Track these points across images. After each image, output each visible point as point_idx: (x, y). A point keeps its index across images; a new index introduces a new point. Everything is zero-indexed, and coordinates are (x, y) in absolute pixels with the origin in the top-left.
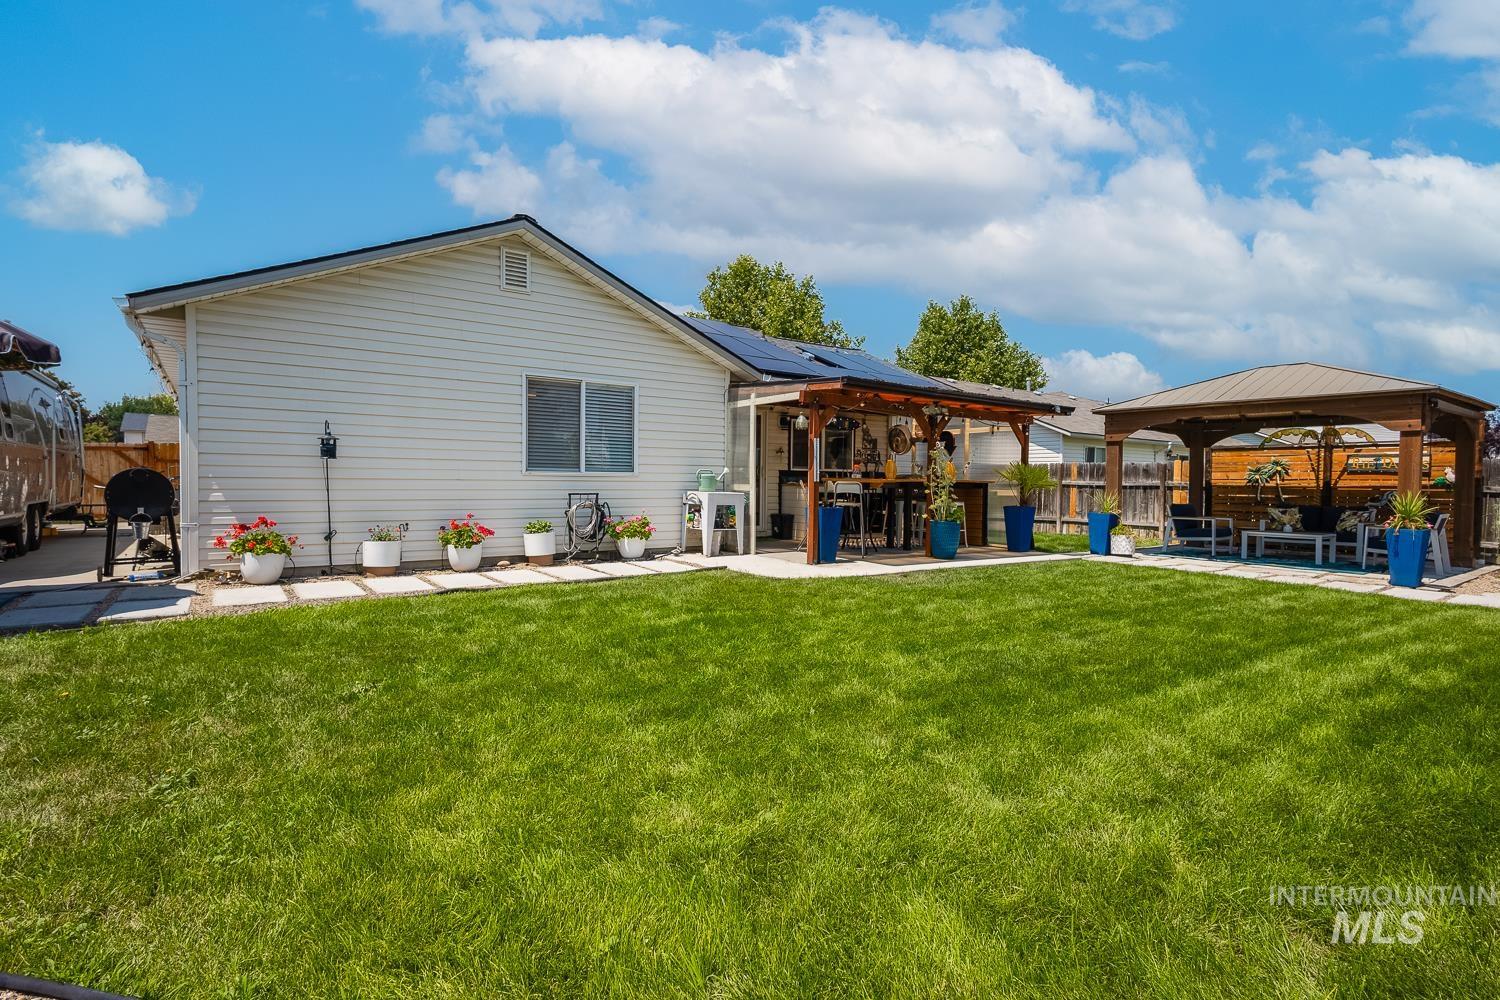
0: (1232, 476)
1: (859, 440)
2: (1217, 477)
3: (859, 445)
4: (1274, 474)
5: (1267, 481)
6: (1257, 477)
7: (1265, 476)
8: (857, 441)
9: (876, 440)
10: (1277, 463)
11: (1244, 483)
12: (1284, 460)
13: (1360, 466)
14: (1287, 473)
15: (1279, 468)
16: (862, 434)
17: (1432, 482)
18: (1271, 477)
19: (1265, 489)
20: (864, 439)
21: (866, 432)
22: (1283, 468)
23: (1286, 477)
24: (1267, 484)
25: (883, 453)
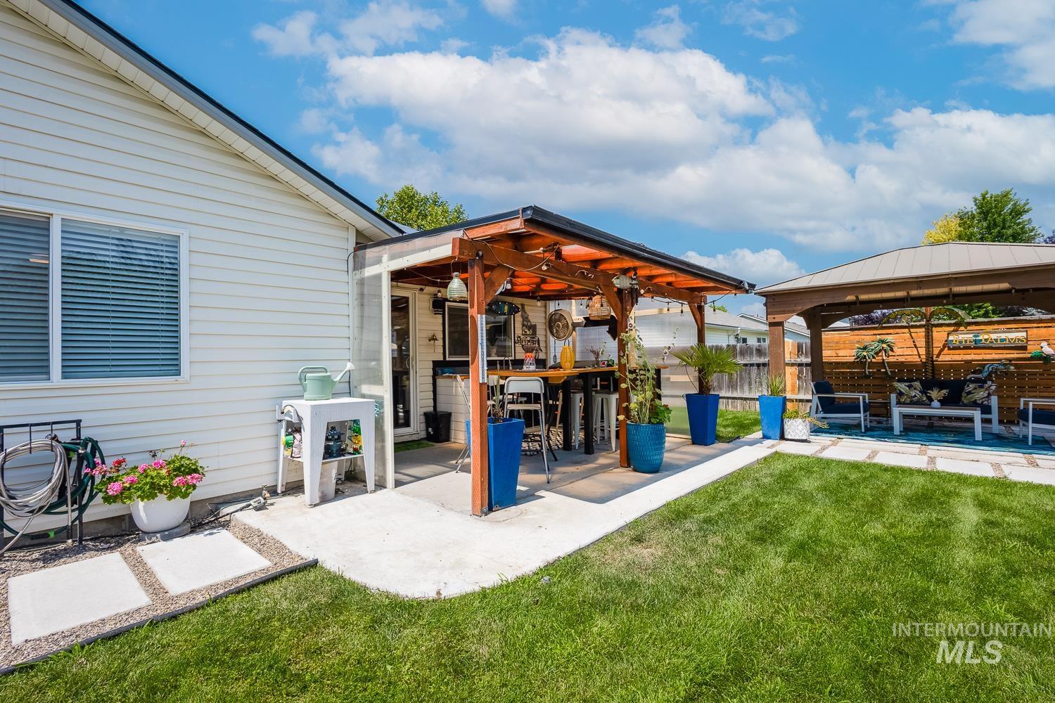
0: (841, 353)
1: (519, 325)
2: (828, 355)
3: (519, 332)
4: (880, 351)
5: (874, 357)
6: (865, 354)
7: (872, 353)
8: (517, 328)
9: (536, 325)
10: (883, 342)
11: (852, 359)
12: (889, 338)
13: (960, 342)
14: (892, 350)
15: (885, 346)
16: (521, 319)
17: (1029, 355)
18: (877, 353)
19: (872, 365)
20: (523, 325)
21: (525, 318)
22: (888, 346)
23: (891, 353)
24: (873, 360)
25: (542, 339)
